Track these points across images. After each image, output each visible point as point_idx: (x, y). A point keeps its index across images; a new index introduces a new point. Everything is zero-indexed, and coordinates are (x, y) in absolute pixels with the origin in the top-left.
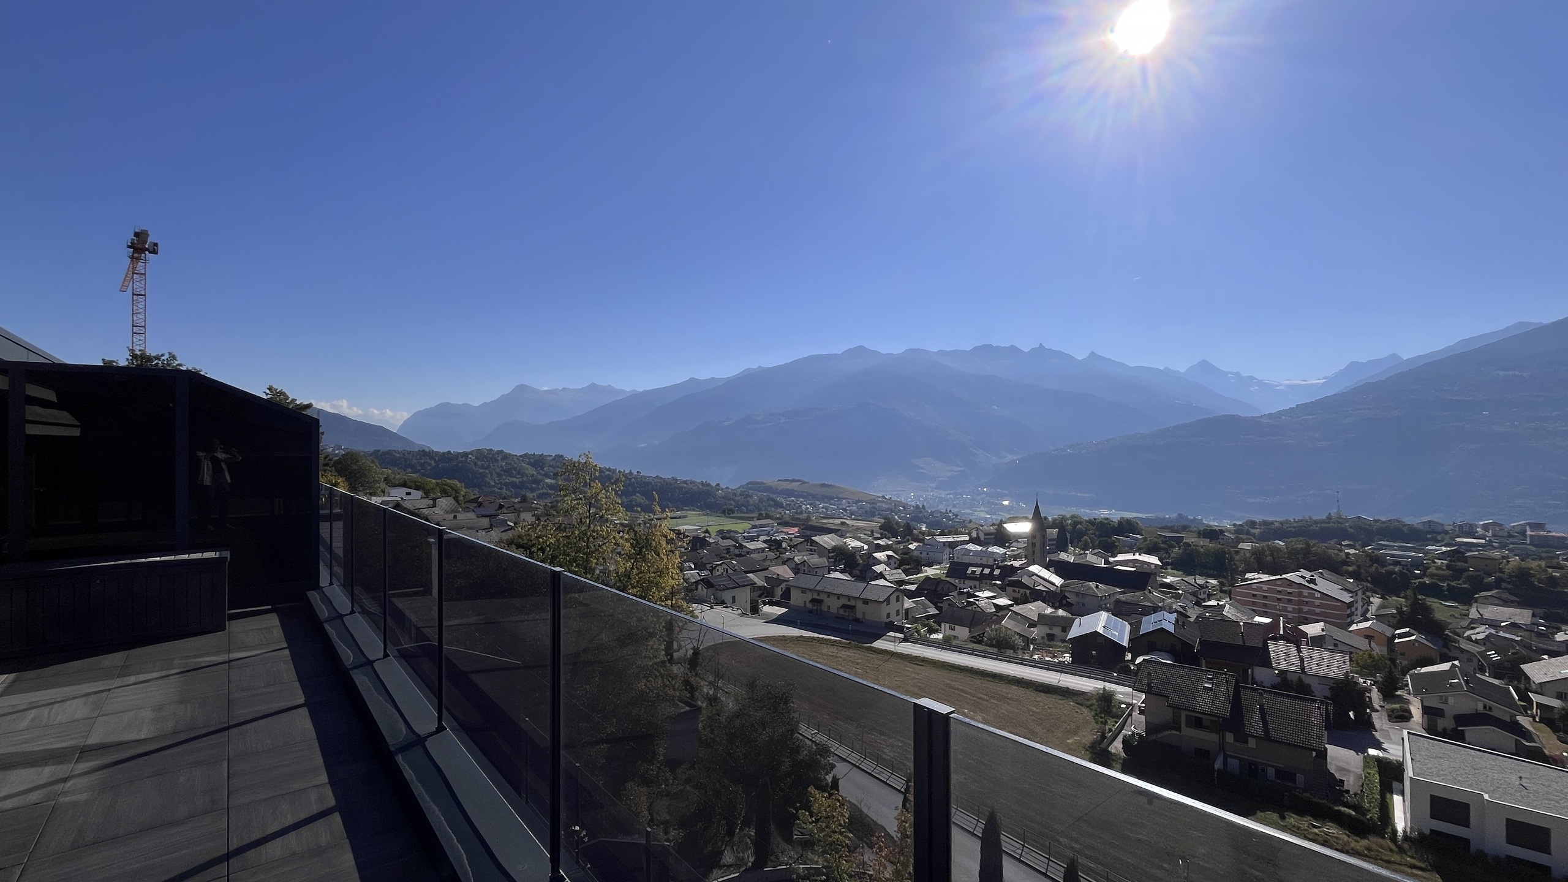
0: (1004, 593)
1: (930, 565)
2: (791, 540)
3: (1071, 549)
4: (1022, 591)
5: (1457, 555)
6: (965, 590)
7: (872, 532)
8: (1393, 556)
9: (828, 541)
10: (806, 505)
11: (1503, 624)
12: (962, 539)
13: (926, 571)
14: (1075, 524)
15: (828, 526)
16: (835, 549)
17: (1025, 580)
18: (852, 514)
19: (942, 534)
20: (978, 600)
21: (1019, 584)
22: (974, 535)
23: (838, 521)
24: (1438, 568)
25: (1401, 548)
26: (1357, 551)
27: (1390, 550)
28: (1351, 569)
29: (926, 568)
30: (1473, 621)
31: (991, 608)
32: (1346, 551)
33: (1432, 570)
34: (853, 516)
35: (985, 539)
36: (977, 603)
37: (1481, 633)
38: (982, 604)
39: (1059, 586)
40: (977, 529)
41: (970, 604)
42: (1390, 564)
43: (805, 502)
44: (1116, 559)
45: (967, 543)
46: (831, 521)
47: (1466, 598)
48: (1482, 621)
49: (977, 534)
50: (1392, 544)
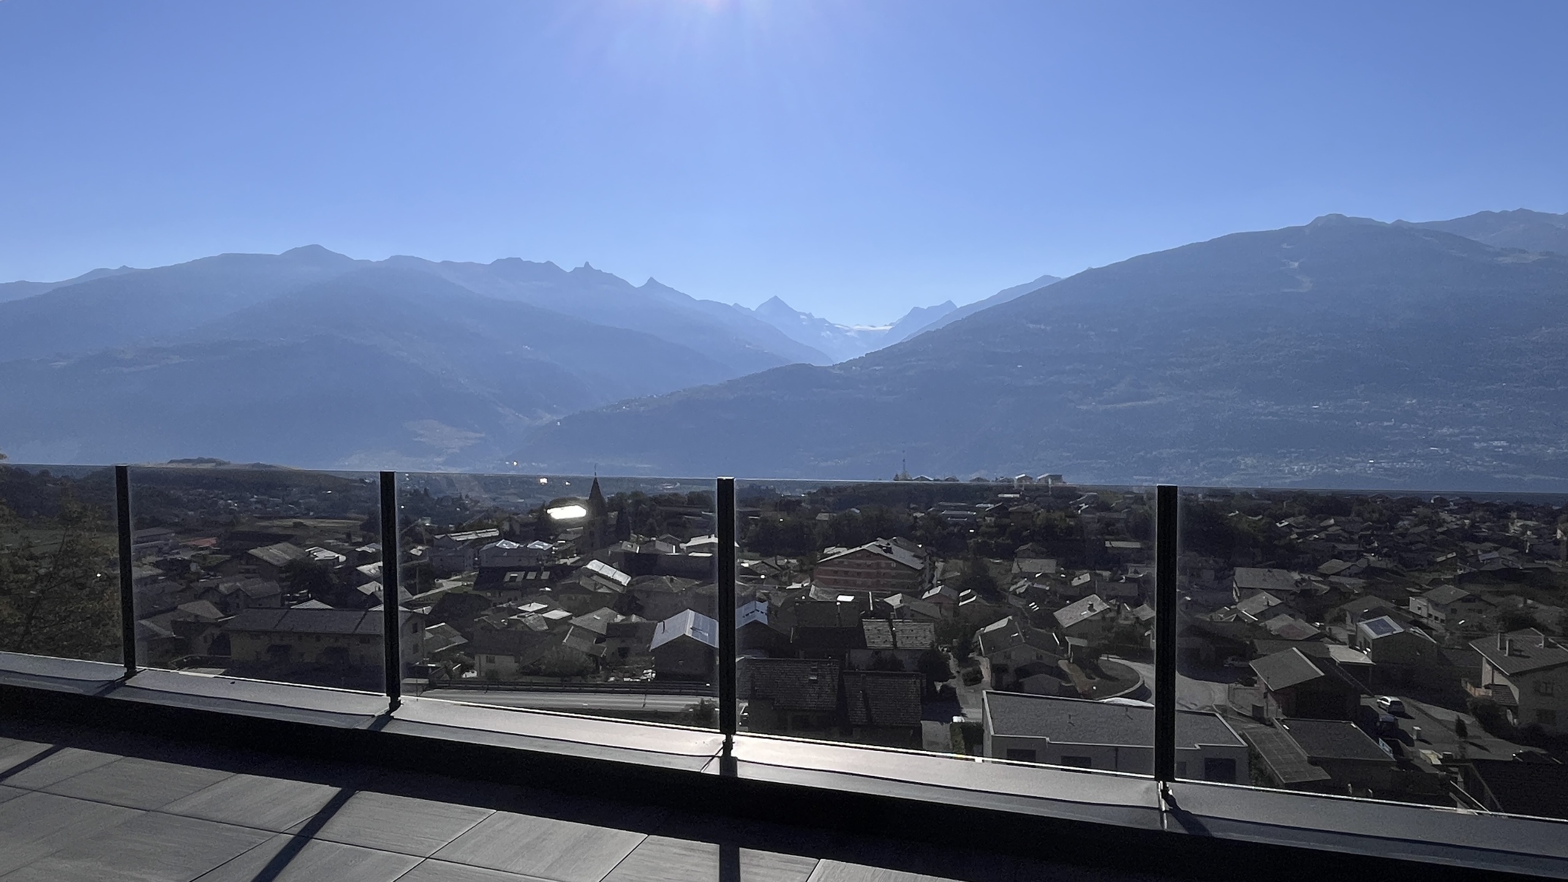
0: (557, 603)
1: (447, 576)
2: (205, 557)
3: (633, 537)
4: (580, 597)
5: (1003, 510)
6: (504, 605)
7: (349, 535)
8: (952, 517)
9: (277, 553)
10: (226, 500)
11: (1037, 575)
12: (489, 535)
13: (441, 585)
14: (638, 503)
15: (270, 531)
16: (291, 566)
17: (583, 582)
18: (308, 510)
19: (460, 529)
20: (524, 617)
21: (577, 588)
22: (506, 527)
23: (290, 522)
24: (988, 526)
25: (956, 508)
26: (923, 514)
27: (949, 512)
28: (918, 533)
29: (440, 581)
30: (1015, 576)
31: (543, 626)
32: (914, 515)
33: (983, 528)
34: (311, 514)
35: (521, 532)
36: (523, 620)
37: (1022, 586)
38: (530, 621)
39: (626, 585)
40: (510, 520)
41: (511, 623)
42: (951, 525)
43: (223, 496)
44: (688, 544)
45: (497, 539)
46: (277, 522)
47: (1009, 554)
48: (1022, 575)
49: (511, 526)
50: (949, 504)
